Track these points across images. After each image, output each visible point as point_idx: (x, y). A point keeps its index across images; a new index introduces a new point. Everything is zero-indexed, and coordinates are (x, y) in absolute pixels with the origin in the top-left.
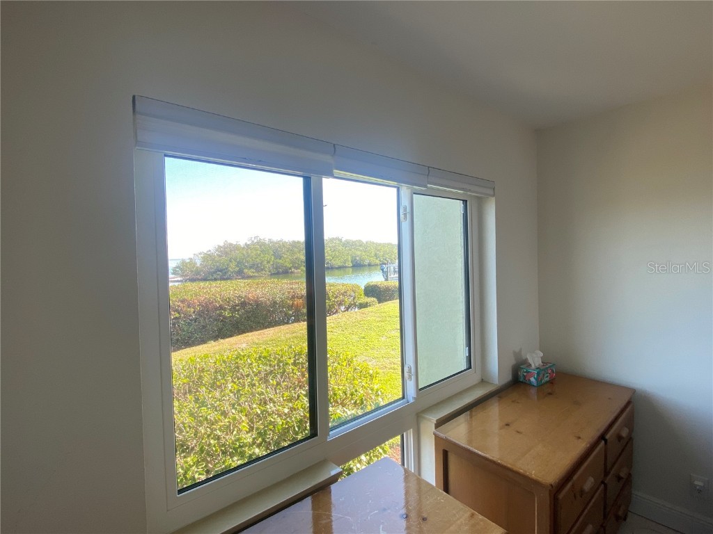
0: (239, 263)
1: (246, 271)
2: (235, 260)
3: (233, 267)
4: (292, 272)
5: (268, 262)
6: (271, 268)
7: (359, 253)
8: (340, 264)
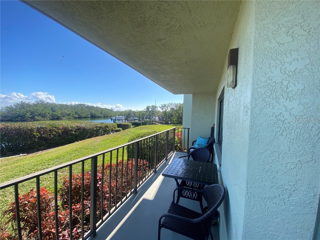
0: (32, 113)
1: (36, 117)
2: (30, 111)
3: (28, 115)
4: (61, 119)
5: (49, 113)
6: (50, 116)
7: (94, 112)
8: (85, 116)
